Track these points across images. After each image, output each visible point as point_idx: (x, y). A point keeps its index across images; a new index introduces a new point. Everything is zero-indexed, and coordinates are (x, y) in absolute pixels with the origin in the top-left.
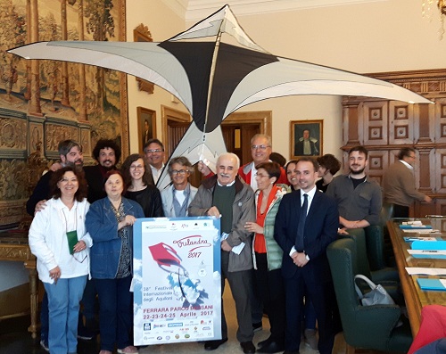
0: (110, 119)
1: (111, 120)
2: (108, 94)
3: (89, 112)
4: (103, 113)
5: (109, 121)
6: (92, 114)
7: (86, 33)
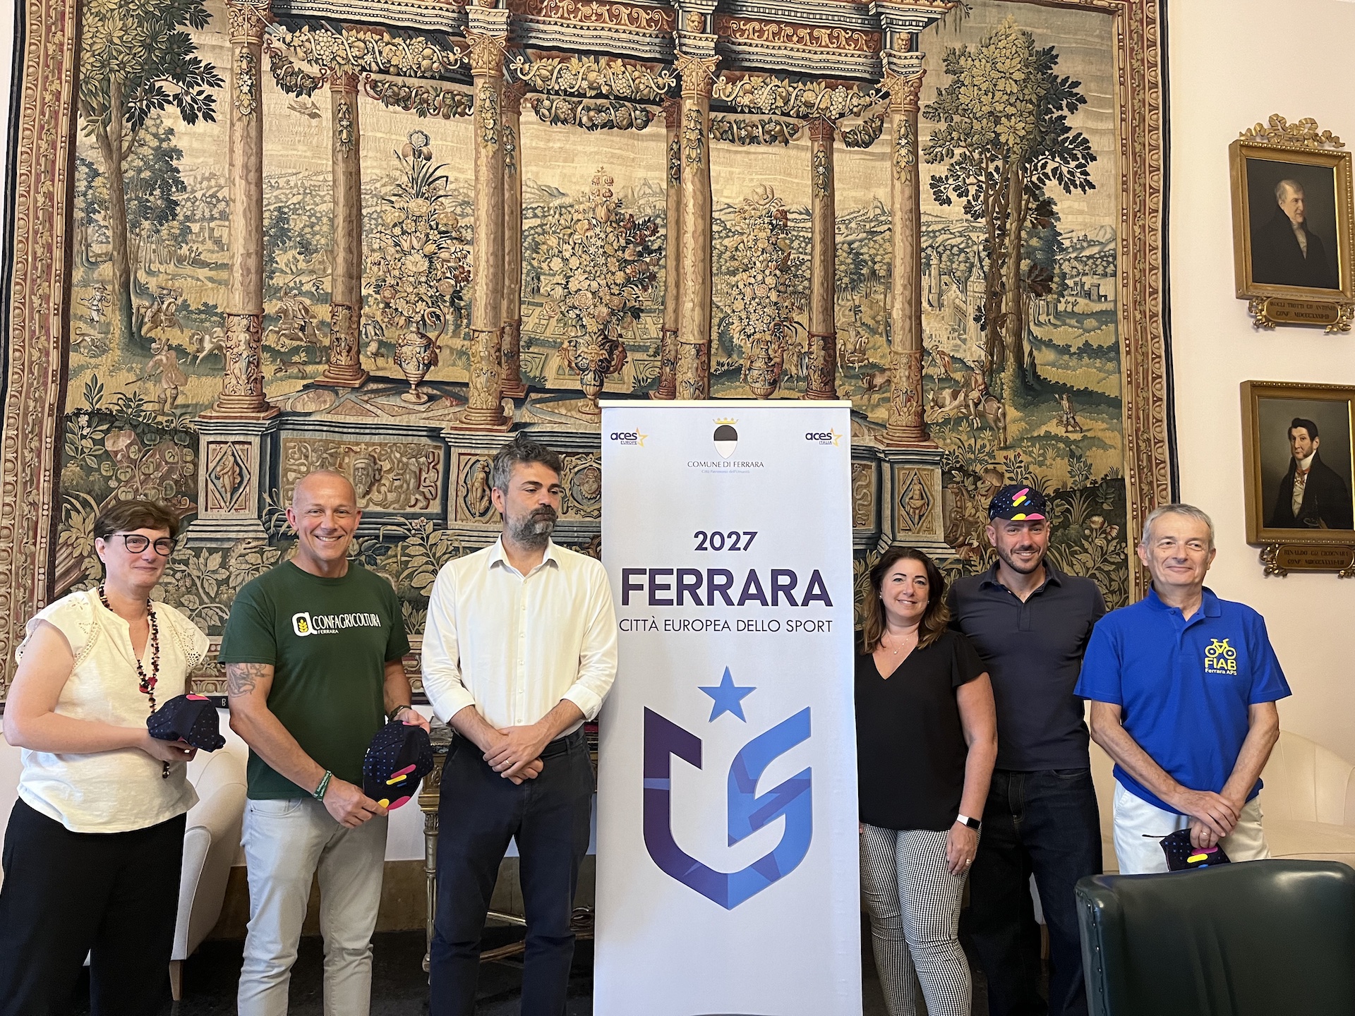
0: (1054, 428)
1: (1060, 431)
2: (1044, 357)
3: (933, 416)
4: (1012, 413)
5: (1048, 436)
6: (952, 423)
7: (928, 205)
